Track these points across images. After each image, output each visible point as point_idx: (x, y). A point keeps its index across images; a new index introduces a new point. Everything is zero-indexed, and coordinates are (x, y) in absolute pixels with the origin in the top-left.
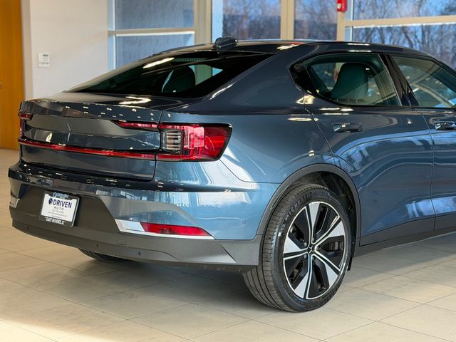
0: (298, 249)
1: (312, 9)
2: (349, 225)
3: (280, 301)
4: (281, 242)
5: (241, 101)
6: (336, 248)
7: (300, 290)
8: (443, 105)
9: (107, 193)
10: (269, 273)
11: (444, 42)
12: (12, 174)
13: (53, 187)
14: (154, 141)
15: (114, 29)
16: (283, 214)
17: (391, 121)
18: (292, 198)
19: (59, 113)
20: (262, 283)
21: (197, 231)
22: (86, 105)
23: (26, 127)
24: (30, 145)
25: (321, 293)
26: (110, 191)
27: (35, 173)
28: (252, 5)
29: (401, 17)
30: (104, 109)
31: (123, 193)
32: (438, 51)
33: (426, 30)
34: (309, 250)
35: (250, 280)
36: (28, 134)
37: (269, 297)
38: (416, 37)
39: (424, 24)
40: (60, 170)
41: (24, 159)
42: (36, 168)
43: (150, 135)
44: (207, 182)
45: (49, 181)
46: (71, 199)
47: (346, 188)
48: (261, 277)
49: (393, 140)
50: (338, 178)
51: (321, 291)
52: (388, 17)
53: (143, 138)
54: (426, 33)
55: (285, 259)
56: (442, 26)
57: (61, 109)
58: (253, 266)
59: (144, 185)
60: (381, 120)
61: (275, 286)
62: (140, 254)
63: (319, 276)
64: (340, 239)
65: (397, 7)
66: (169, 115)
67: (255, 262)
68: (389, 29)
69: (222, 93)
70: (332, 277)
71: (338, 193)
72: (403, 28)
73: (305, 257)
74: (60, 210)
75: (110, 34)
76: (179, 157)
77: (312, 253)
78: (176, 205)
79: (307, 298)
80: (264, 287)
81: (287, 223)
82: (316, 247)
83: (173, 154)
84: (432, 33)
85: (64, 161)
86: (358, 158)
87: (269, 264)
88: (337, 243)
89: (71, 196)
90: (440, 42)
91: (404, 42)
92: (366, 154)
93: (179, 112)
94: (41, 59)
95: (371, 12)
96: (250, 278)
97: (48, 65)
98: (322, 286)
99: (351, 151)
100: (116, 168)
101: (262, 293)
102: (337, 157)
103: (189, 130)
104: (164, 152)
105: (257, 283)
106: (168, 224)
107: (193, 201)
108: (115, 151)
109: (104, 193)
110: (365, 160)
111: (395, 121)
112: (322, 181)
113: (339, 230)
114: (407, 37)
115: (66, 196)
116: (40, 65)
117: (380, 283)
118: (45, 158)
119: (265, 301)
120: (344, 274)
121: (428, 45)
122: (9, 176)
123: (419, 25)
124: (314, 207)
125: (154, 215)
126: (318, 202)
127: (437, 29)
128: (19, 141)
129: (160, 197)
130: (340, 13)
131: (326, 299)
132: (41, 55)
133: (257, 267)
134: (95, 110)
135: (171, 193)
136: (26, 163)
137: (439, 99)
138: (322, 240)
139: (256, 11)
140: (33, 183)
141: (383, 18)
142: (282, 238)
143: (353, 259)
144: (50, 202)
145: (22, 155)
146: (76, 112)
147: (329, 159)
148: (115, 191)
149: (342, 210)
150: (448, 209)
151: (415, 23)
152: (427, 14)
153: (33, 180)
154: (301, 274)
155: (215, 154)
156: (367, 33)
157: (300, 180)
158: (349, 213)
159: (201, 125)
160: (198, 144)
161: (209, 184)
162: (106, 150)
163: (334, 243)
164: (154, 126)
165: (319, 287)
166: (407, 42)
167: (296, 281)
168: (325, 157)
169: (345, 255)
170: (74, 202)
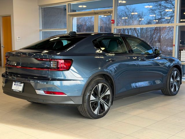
0: (95, 99)
1: (106, 23)
2: (111, 91)
3: (89, 116)
4: (89, 96)
5: (77, 51)
6: (108, 98)
7: (96, 112)
8: (144, 53)
9: (34, 82)
10: (86, 107)
11: (147, 33)
12: (3, 76)
13: (16, 80)
14: (48, 65)
15: (41, 29)
16: (90, 88)
17: (128, 58)
18: (93, 82)
19: (18, 56)
20: (84, 110)
21: (62, 93)
22: (27, 53)
23: (8, 61)
24: (9, 66)
25: (103, 113)
26: (34, 81)
27: (11, 75)
28: (87, 21)
29: (134, 25)
30: (33, 54)
31: (39, 82)
32: (146, 36)
33: (142, 29)
34: (99, 99)
35: (80, 109)
36: (8, 63)
37: (86, 114)
38: (139, 32)
39: (141, 27)
40: (19, 75)
41: (7, 71)
42: (11, 74)
43: (47, 63)
44: (66, 78)
45: (15, 78)
46: (21, 84)
47: (111, 79)
48: (83, 108)
49: (129, 64)
50: (108, 76)
51: (103, 112)
52: (130, 25)
53: (45, 64)
54: (142, 30)
55: (91, 102)
56: (147, 28)
57: (19, 55)
58: (81, 104)
59: (45, 79)
60: (125, 57)
61: (88, 111)
62: (43, 101)
63: (102, 107)
64: (109, 95)
65: (133, 22)
66: (53, 56)
67: (81, 103)
68: (131, 29)
69: (70, 49)
70: (106, 108)
71: (108, 81)
72: (135, 29)
73: (97, 101)
74: (17, 87)
75: (40, 30)
76: (56, 70)
77: (100, 100)
78: (55, 85)
79: (98, 114)
80: (84, 111)
81: (91, 90)
82: (101, 98)
83: (54, 69)
84: (144, 30)
85: (20, 71)
86: (113, 70)
87: (85, 104)
88: (108, 97)
89: (21, 83)
90: (146, 33)
91: (135, 33)
92: (116, 69)
93: (56, 55)
94: (18, 39)
95: (125, 24)
96: (80, 108)
97: (20, 41)
98: (103, 110)
99: (111, 68)
100: (37, 73)
101: (83, 113)
102: (108, 69)
103: (59, 61)
104: (51, 68)
105: (82, 110)
106: (53, 91)
107: (61, 84)
108: (37, 68)
109: (33, 81)
110: (116, 71)
111: (129, 58)
112: (103, 77)
113: (108, 93)
114: (136, 32)
115: (20, 83)
116: (17, 40)
117: (122, 109)
118: (14, 70)
119: (85, 116)
120: (110, 107)
121: (142, 34)
122: (2, 76)
123: (140, 27)
124: (100, 85)
125: (48, 88)
126: (101, 84)
127: (145, 29)
128: (5, 65)
129: (50, 83)
130: (112, 24)
131: (104, 115)
132: (17, 37)
133: (82, 105)
134: (30, 55)
135: (54, 81)
136: (8, 72)
137: (142, 51)
138: (103, 96)
139: (89, 23)
140: (10, 79)
141: (128, 25)
142: (90, 95)
143: (113, 102)
144: (15, 85)
145: (6, 70)
146: (24, 56)
147: (105, 70)
148: (36, 81)
149: (109, 86)
150: (147, 85)
151: (138, 27)
152: (142, 24)
153: (10, 77)
154: (96, 107)
155: (68, 69)
156: (123, 30)
157: (96, 76)
158: (111, 87)
159: (63, 59)
160: (62, 66)
161: (67, 78)
162: (34, 68)
163: (107, 97)
164: (48, 60)
165: (102, 111)
166: (136, 33)
167: (94, 109)
168: (104, 69)
169: (110, 101)
170: (22, 85)
